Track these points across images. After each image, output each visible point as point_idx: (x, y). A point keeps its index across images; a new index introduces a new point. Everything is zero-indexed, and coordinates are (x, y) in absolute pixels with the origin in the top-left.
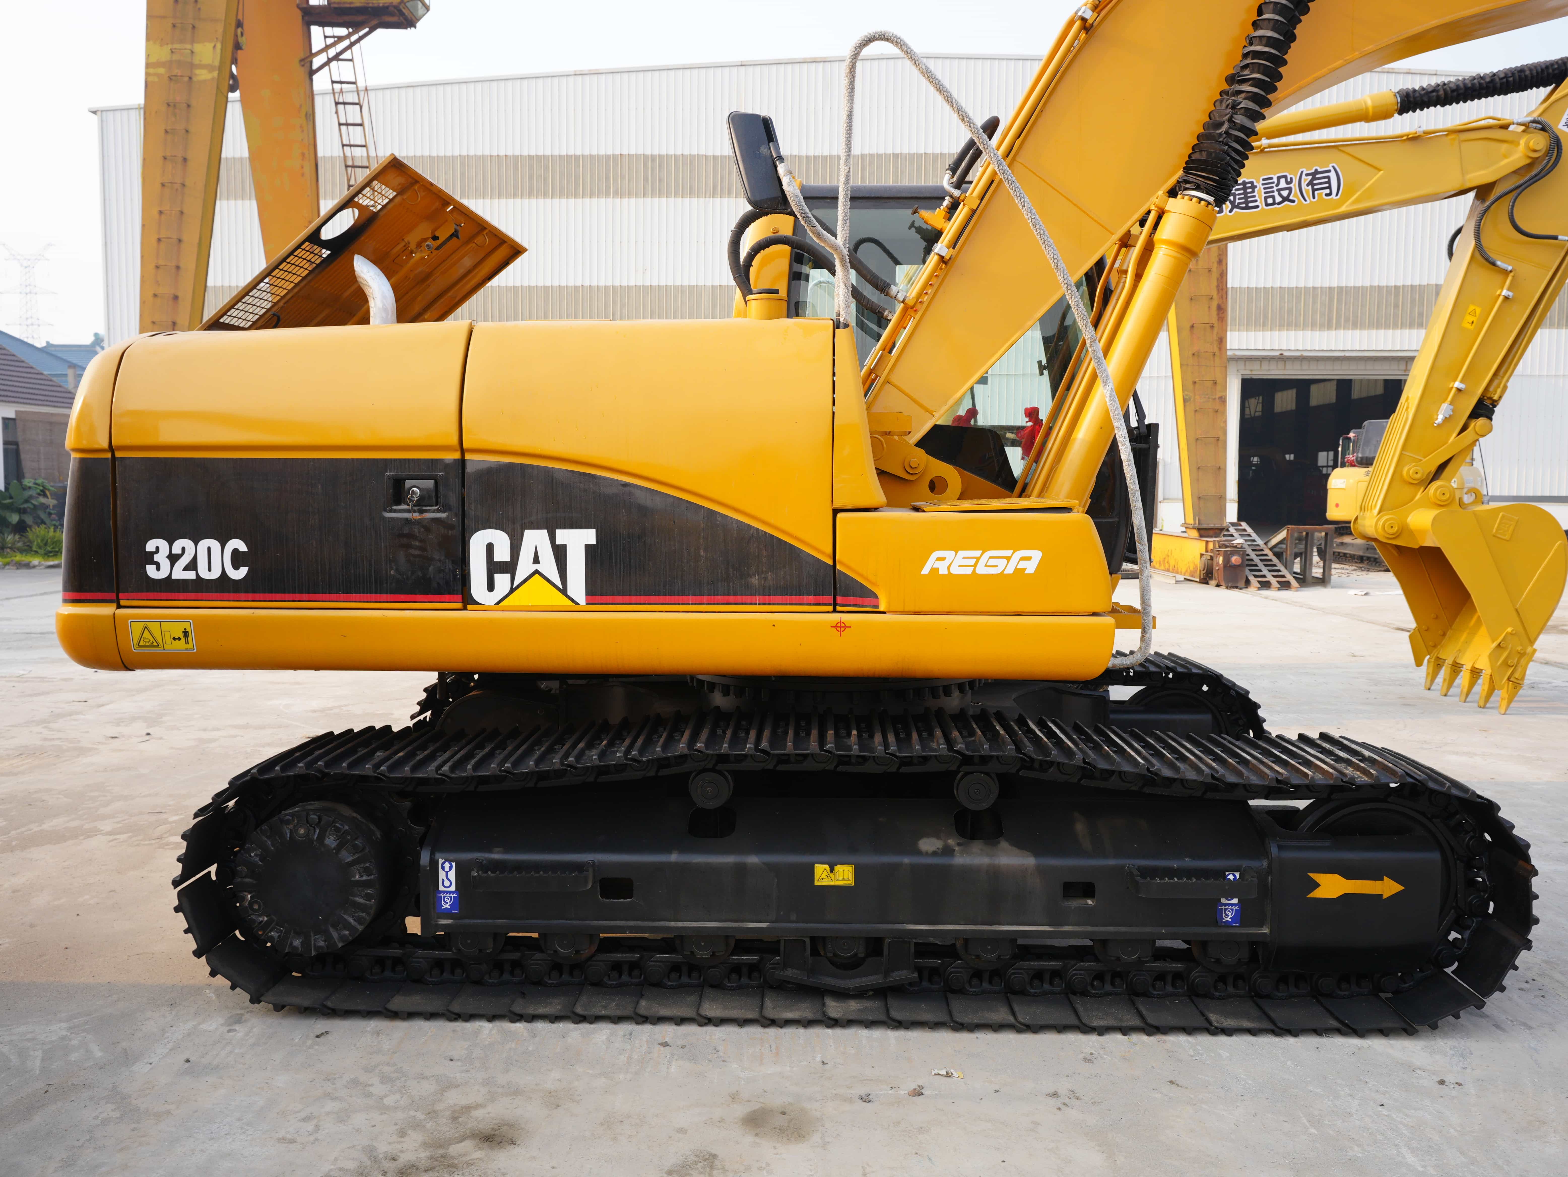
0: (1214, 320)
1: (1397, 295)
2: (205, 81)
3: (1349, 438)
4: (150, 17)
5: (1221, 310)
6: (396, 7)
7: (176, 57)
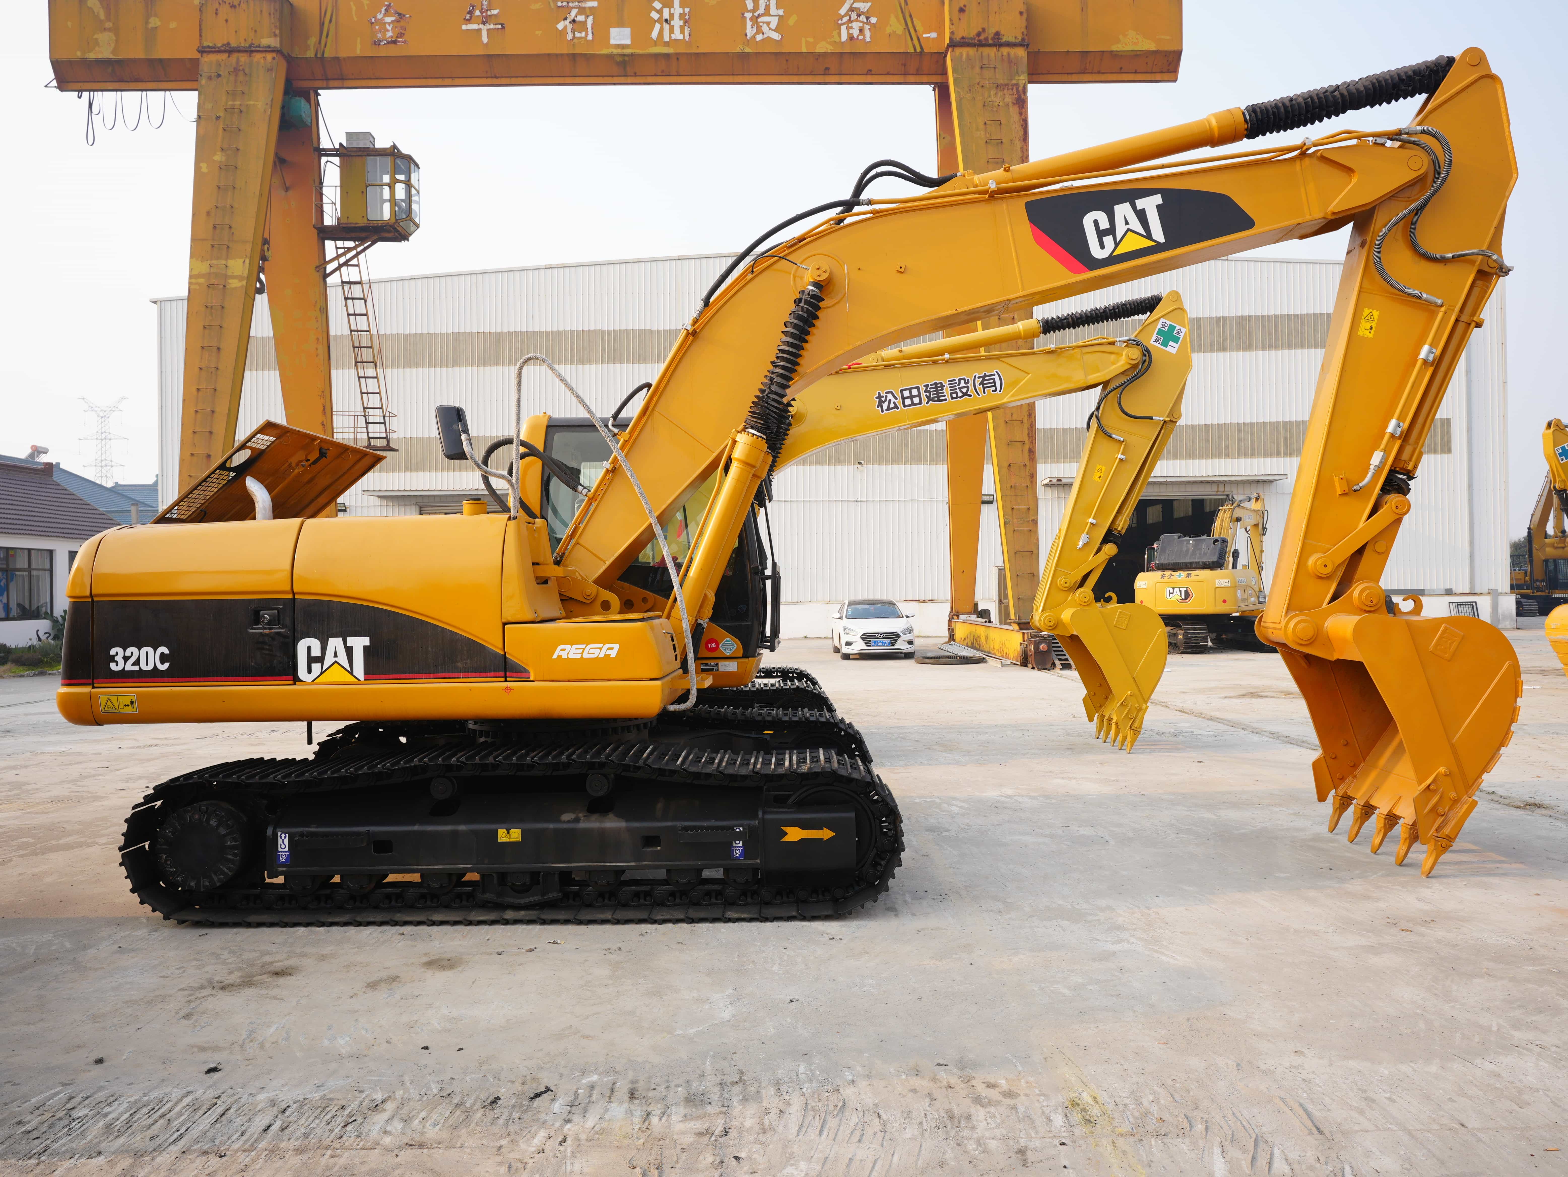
0: (1027, 460)
1: (1207, 432)
2: (236, 288)
3: (1154, 548)
4: (193, 239)
5: (1032, 452)
6: (391, 226)
7: (213, 270)
